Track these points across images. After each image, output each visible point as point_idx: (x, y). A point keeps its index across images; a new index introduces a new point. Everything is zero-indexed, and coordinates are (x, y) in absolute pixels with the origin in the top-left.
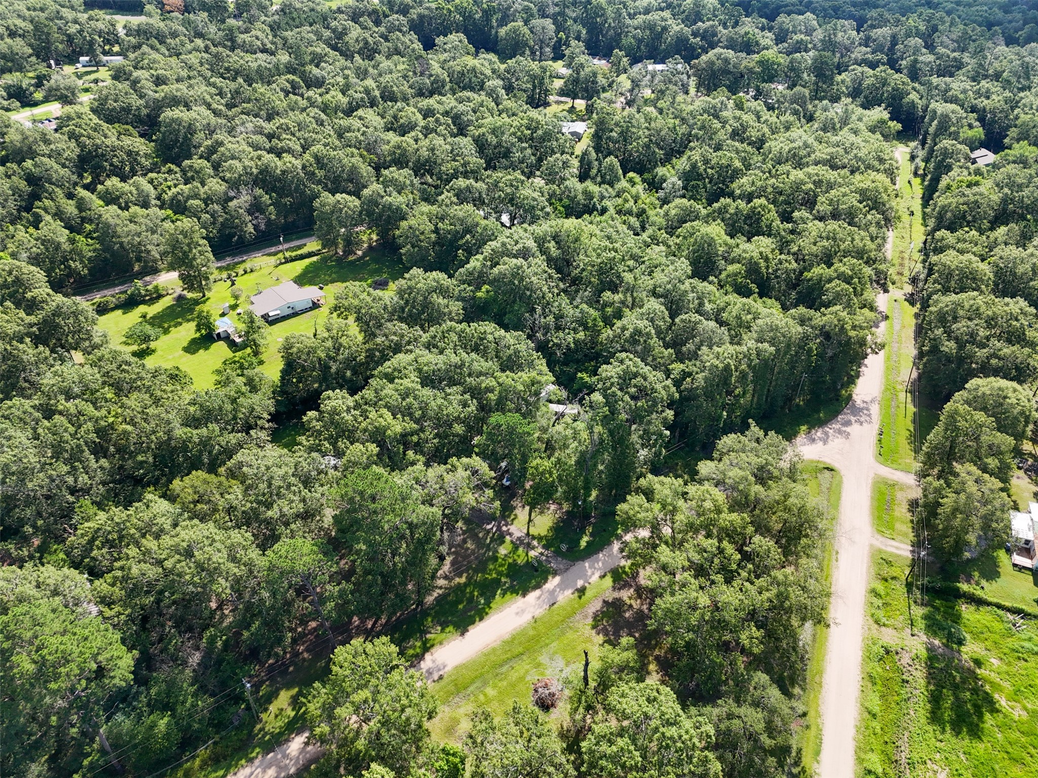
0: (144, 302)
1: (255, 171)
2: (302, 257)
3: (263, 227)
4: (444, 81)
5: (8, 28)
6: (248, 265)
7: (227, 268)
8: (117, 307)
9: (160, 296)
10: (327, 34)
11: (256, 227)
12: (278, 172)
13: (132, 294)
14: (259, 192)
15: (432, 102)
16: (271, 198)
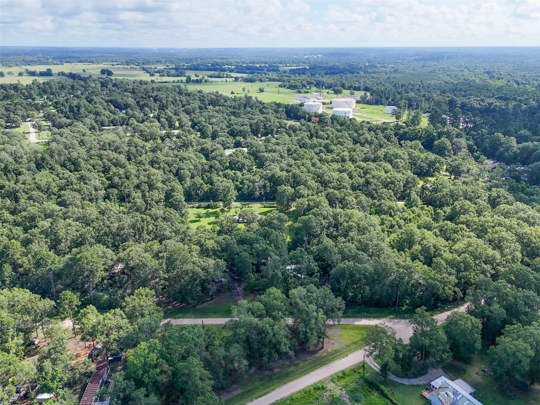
0: (212, 208)
1: (270, 175)
2: (271, 207)
3: (263, 194)
4: (380, 157)
5: (250, 123)
6: (250, 205)
7: (244, 205)
8: (203, 208)
9: (218, 208)
10: (355, 135)
11: (260, 193)
12: (277, 176)
13: (209, 204)
14: (266, 182)
15: (363, 164)
16: (270, 185)
